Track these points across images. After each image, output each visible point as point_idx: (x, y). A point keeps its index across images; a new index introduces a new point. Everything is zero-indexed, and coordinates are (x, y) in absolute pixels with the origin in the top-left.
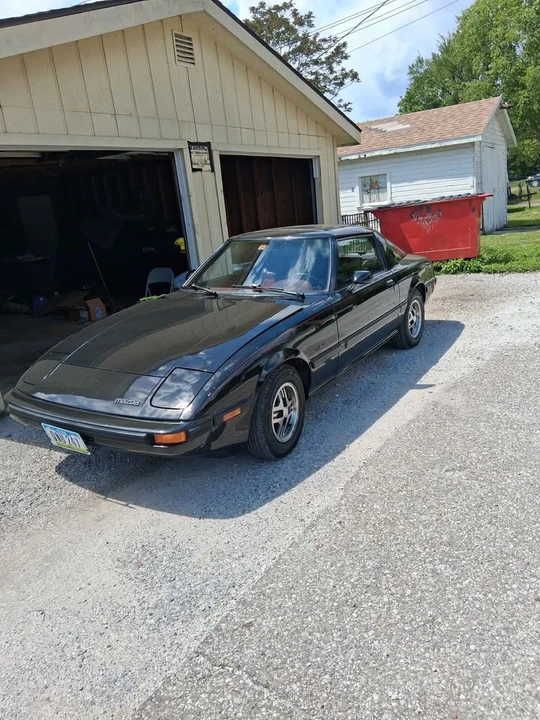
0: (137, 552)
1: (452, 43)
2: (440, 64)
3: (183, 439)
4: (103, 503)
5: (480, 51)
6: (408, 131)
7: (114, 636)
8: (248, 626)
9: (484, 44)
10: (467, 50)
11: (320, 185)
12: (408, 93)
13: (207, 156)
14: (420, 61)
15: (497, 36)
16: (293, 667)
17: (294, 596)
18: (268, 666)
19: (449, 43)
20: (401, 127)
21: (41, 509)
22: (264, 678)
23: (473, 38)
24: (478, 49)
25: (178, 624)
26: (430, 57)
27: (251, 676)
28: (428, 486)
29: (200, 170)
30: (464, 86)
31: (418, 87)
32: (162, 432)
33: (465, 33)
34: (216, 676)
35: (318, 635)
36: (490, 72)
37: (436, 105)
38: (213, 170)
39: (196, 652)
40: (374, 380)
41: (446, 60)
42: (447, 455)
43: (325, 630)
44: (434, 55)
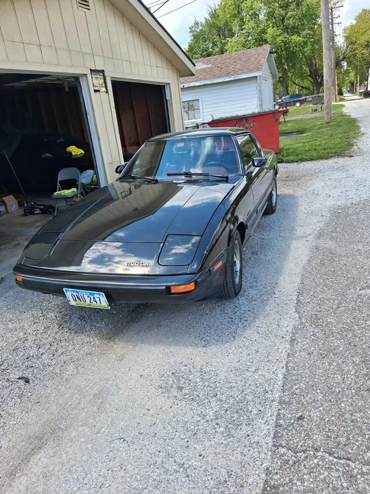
0: (170, 379)
1: (217, 12)
2: (211, 26)
3: (193, 288)
4: (115, 346)
5: (236, 17)
6: (211, 69)
7: (199, 447)
8: (301, 418)
9: (239, 13)
10: (229, 16)
11: (172, 105)
12: (189, 46)
13: (102, 81)
14: (197, 24)
15: (247, 7)
16: (357, 441)
17: (318, 391)
18: (338, 445)
19: (215, 11)
20: (205, 66)
21: (64, 358)
22: (342, 453)
23: (232, 8)
24: (235, 16)
25: (244, 427)
26: (203, 21)
27: (330, 454)
28: (355, 302)
29: (99, 91)
30: (228, 41)
31: (196, 41)
32: (173, 284)
33: (226, 4)
34: (304, 460)
35: (358, 415)
36: (244, 31)
37: (209, 55)
38: (107, 92)
39: (275, 446)
40: (263, 237)
41: (214, 23)
42: (352, 280)
43: (361, 411)
44: (206, 19)
